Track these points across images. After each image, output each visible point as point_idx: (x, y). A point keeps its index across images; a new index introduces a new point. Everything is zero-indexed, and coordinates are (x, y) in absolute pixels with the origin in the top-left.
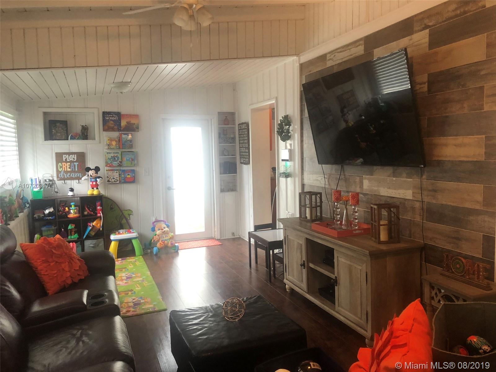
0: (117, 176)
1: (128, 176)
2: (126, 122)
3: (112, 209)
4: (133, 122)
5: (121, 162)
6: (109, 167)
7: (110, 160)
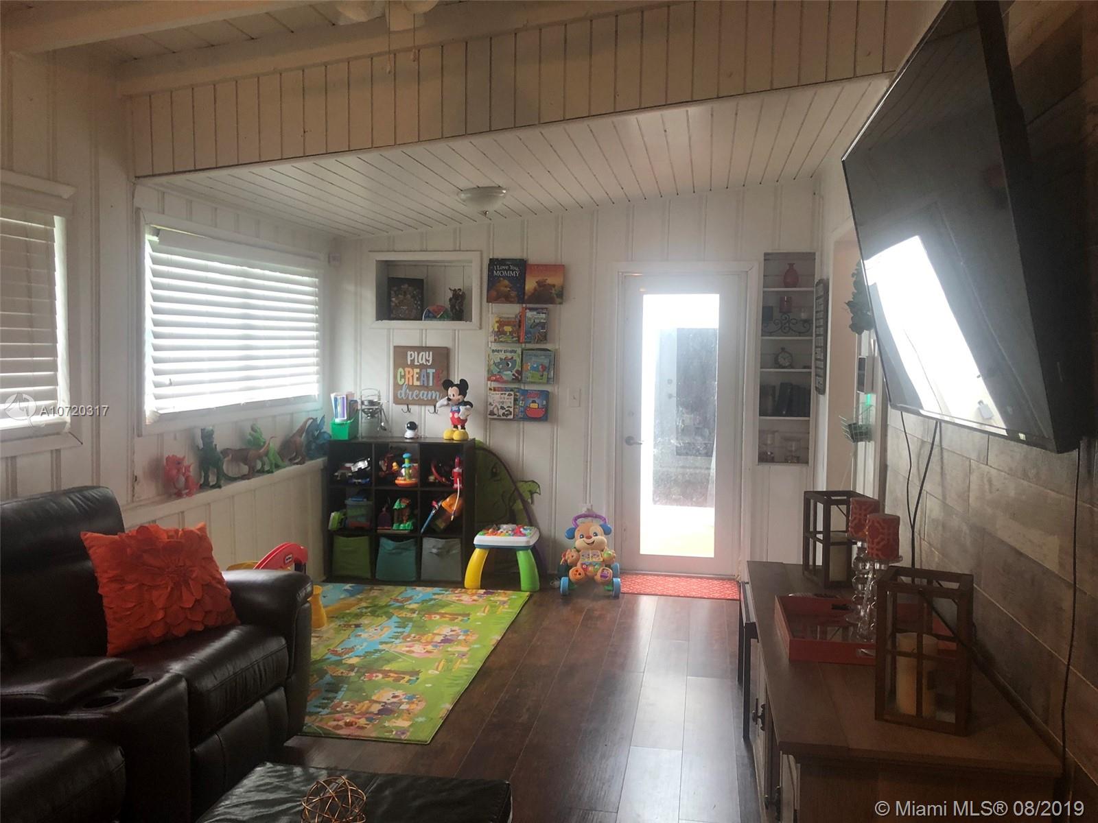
0: (511, 403)
1: (534, 406)
2: (537, 282)
3: (494, 474)
4: (550, 281)
5: (520, 373)
6: (494, 381)
7: (498, 367)
